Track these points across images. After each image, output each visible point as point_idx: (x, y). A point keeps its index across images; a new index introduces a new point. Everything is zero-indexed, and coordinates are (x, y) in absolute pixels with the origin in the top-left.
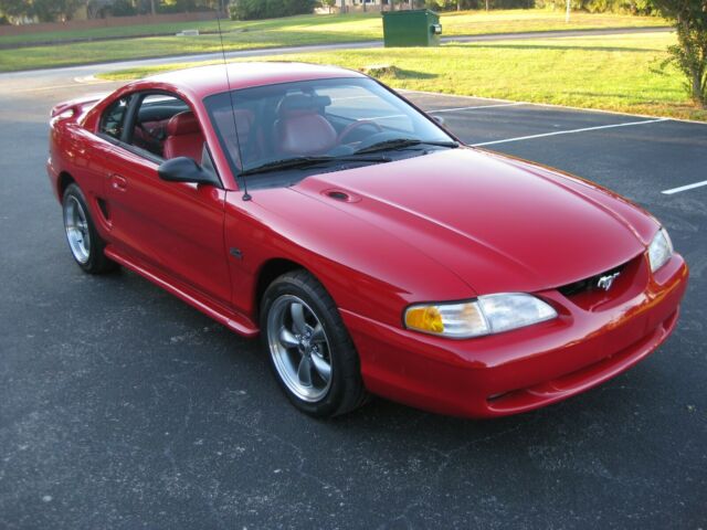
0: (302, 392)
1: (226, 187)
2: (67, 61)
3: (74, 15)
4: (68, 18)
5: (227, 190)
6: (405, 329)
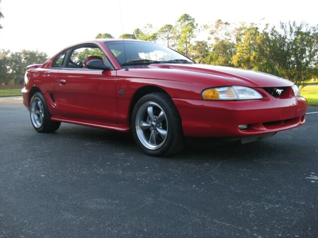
0: (151, 147)
1: (116, 68)
2: (8, 95)
3: (9, 82)
4: (6, 84)
5: (116, 70)
6: (203, 100)
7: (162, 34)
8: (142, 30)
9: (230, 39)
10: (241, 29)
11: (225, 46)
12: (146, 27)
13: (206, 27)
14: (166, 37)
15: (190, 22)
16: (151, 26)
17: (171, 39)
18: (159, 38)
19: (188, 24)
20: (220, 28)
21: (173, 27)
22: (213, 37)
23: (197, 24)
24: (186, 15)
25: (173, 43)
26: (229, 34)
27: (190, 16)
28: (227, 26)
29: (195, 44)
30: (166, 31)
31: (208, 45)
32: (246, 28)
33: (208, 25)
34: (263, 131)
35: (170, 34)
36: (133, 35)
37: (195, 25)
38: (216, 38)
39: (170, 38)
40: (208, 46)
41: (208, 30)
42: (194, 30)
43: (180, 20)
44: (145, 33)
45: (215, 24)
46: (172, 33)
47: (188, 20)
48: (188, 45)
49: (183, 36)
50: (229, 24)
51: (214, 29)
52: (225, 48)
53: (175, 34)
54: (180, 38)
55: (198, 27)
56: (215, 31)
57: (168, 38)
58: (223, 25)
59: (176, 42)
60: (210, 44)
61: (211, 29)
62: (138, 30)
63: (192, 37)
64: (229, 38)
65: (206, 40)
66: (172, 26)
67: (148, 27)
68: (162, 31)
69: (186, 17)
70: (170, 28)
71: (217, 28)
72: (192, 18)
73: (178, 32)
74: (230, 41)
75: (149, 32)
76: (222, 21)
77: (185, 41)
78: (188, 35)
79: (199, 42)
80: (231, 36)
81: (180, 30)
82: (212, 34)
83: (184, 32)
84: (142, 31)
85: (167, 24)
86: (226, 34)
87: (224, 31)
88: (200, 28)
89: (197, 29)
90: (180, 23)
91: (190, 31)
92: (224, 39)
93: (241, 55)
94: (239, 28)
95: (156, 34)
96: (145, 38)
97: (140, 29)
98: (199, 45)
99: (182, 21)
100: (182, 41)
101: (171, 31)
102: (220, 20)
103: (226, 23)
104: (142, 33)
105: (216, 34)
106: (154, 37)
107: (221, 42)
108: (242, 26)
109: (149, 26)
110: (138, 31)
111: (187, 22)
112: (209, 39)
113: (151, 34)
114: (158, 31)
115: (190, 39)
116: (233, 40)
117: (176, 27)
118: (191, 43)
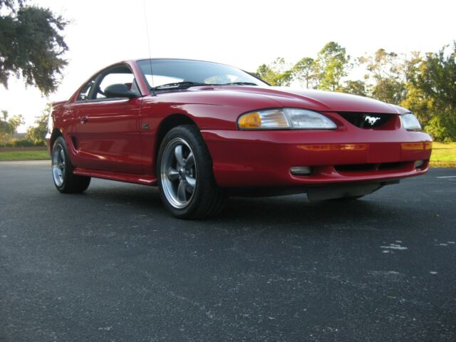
0: (178, 205)
5: (143, 96)
6: (239, 129)
7: (298, 72)
8: (270, 66)
9: (398, 77)
10: (414, 62)
11: (391, 87)
12: (275, 63)
13: (362, 60)
14: (304, 76)
15: (339, 53)
16: (283, 61)
17: (312, 79)
18: (294, 78)
19: (336, 57)
20: (382, 61)
21: (315, 61)
22: (372, 74)
23: (349, 57)
24: (333, 43)
25: (315, 85)
26: (396, 70)
27: (339, 44)
28: (393, 58)
29: (345, 85)
30: (305, 67)
31: (365, 86)
32: (420, 61)
33: (365, 57)
34: (336, 178)
35: (309, 71)
36: (258, 74)
37: (346, 58)
38: (376, 77)
39: (310, 78)
40: (366, 89)
41: (365, 65)
42: (344, 65)
43: (324, 52)
44: (274, 70)
45: (374, 57)
46: (312, 70)
47: (336, 50)
48: (336, 87)
49: (328, 73)
50: (396, 55)
51: (374, 63)
52: (390, 90)
53: (317, 71)
54: (325, 77)
55: (351, 61)
56: (376, 66)
57: (308, 78)
58: (388, 57)
59: (318, 84)
60: (369, 84)
61: (369, 63)
62: (264, 66)
63: (342, 75)
64: (395, 75)
65: (362, 80)
66: (313, 60)
67: (278, 62)
68: (298, 68)
69: (332, 47)
70: (310, 63)
71: (379, 61)
72: (342, 47)
73: (322, 68)
74: (398, 80)
75: (280, 70)
76: (386, 51)
77: (331, 81)
78: (336, 72)
79: (352, 83)
80: (398, 73)
81: (325, 66)
82: (371, 70)
83: (330, 68)
84: (270, 68)
85: (306, 57)
86: (391, 70)
87: (389, 66)
88: (354, 62)
89: (348, 64)
90: (324, 55)
91: (339, 67)
92: (388, 77)
93: (413, 100)
94: (410, 60)
95: (290, 72)
96: (274, 78)
97: (267, 66)
98: (352, 87)
99: (327, 52)
100: (327, 81)
101: (311, 67)
102: (382, 50)
103: (392, 54)
104: (270, 71)
105: (376, 70)
106: (287, 76)
107: (384, 82)
108: (415, 58)
109: (280, 60)
110: (264, 69)
111: (334, 54)
112: (366, 77)
113: (282, 73)
114: (292, 67)
115: (339, 79)
116: (402, 79)
117: (317, 61)
118: (339, 84)
